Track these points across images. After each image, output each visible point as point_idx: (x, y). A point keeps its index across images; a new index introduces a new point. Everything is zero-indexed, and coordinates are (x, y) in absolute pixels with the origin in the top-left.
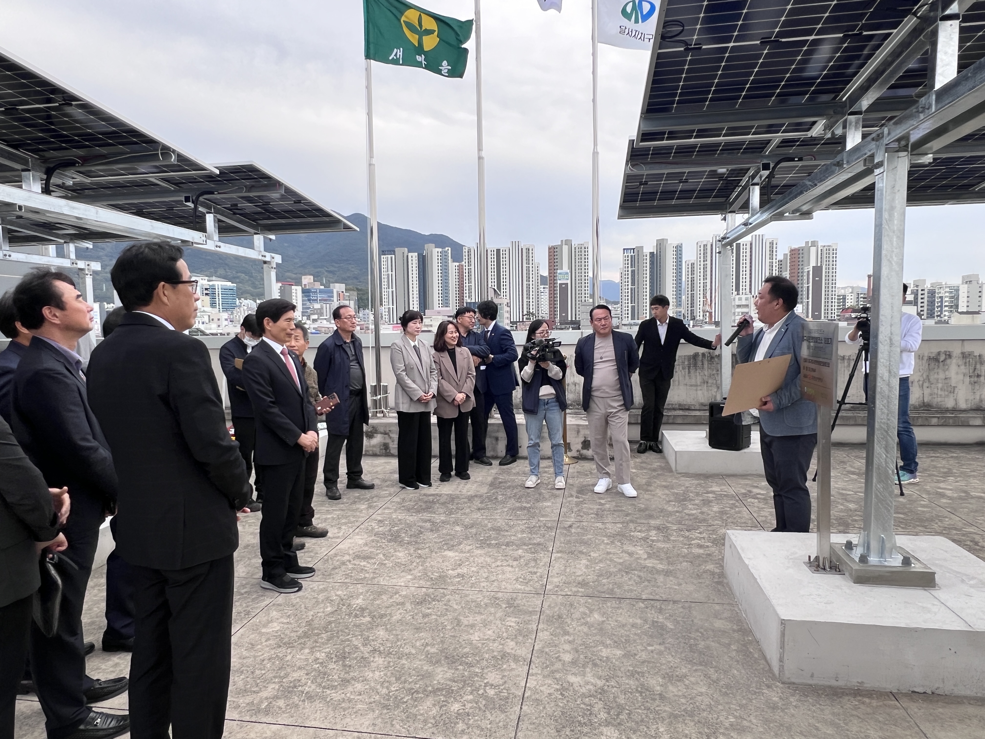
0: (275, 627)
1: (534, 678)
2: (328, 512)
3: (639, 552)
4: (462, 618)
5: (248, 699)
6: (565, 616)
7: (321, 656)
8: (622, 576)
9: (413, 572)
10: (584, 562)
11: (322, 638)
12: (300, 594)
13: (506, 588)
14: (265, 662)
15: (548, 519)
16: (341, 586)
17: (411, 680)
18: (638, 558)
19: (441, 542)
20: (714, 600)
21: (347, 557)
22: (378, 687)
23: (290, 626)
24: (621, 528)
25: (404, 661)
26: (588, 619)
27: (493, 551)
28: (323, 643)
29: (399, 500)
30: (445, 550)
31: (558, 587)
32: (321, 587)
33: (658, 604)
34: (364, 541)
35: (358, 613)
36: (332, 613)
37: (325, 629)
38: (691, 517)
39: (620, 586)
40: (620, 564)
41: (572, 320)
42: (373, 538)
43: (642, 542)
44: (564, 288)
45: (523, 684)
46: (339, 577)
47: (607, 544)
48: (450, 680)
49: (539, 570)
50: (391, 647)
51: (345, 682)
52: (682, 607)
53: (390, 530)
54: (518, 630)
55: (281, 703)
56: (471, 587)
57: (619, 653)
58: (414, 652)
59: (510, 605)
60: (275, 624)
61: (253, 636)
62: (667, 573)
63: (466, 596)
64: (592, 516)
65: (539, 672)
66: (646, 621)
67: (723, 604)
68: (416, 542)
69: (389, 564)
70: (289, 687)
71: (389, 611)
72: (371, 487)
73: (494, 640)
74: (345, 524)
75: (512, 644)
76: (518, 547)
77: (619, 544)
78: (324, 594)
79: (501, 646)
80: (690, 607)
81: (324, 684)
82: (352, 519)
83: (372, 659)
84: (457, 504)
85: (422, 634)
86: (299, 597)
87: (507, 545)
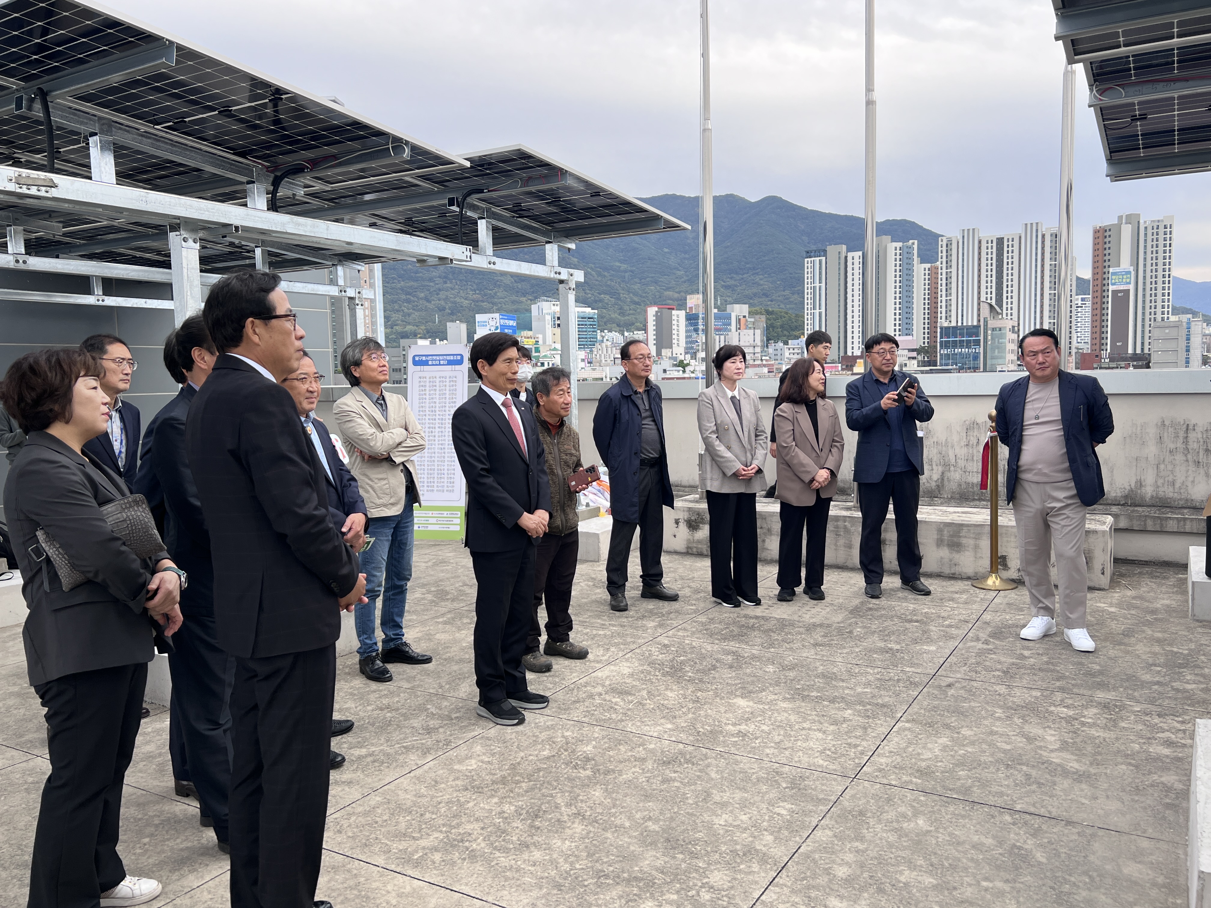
0: (471, 765)
1: (777, 889)
2: (603, 627)
3: (1048, 738)
4: (714, 792)
5: (402, 845)
6: (869, 814)
7: (509, 809)
8: (998, 770)
9: (678, 720)
10: (944, 740)
11: (520, 787)
12: (520, 728)
13: (800, 761)
14: (441, 805)
15: (919, 671)
16: (574, 726)
17: (605, 860)
18: (1040, 748)
19: (736, 685)
20: (1145, 831)
21: (599, 689)
22: (561, 860)
23: (489, 766)
24: (1036, 698)
25: (609, 835)
26: (905, 825)
27: (805, 706)
28: (518, 795)
29: (704, 620)
30: (736, 696)
31: (880, 770)
32: (549, 723)
33: (1036, 822)
34: (631, 670)
35: (579, 763)
36: (548, 758)
37: (530, 777)
38: (1180, 695)
39: (984, 784)
40: (1005, 751)
41: (1135, 354)
42: (645, 667)
43: (1064, 724)
44: (1121, 299)
45: (756, 895)
46: (577, 714)
47: (999, 719)
48: (657, 869)
49: (864, 743)
50: (601, 814)
51: (525, 846)
52: (1079, 833)
53: (672, 661)
54: (788, 821)
55: (437, 857)
56: (750, 752)
57: (929, 880)
58: (627, 824)
59: (794, 784)
60: (473, 761)
61: (441, 772)
62: (1080, 777)
63: (737, 762)
64: (997, 673)
65: (789, 884)
66: (1001, 843)
67: (1159, 840)
68: (701, 681)
69: (650, 704)
70: (455, 840)
71: (621, 766)
72: (674, 598)
73: (745, 829)
74: (617, 645)
75: (769, 838)
76: (849, 705)
77: (1018, 721)
78: (548, 733)
79: (751, 839)
80: (1093, 835)
81: (497, 844)
82: (629, 640)
83: (569, 824)
84: (787, 634)
85: (650, 804)
86: (517, 732)
87: (833, 701)
